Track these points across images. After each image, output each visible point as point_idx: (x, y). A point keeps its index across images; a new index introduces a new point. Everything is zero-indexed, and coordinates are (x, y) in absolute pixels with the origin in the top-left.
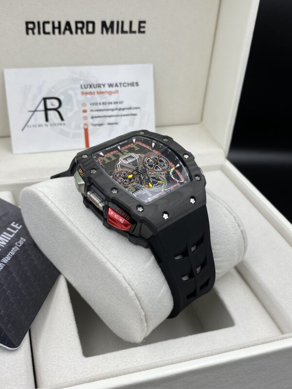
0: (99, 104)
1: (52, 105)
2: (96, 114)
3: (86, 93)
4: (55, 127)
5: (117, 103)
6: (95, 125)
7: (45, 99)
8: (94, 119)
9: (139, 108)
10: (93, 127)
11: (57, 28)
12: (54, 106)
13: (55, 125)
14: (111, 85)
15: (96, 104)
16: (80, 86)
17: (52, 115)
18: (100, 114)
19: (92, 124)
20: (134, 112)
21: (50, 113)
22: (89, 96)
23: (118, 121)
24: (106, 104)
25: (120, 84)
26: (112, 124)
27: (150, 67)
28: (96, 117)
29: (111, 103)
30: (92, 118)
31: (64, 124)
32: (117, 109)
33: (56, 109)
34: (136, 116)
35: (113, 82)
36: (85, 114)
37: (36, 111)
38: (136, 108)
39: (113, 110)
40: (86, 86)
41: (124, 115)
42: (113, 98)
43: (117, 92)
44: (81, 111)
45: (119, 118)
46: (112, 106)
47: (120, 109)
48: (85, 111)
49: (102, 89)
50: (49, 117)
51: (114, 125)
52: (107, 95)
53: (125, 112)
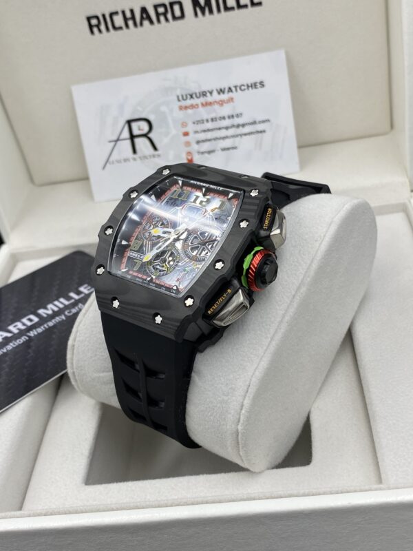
0: (205, 122)
1: (140, 129)
2: (202, 136)
3: (186, 108)
4: (147, 160)
5: (233, 116)
6: (203, 153)
7: (129, 122)
8: (201, 144)
9: (268, 121)
10: (201, 156)
11: (130, 19)
12: (142, 130)
13: (145, 157)
14: (221, 91)
15: (202, 122)
16: (176, 98)
17: (141, 143)
18: (209, 135)
19: (199, 152)
20: (260, 127)
21: (137, 141)
22: (190, 111)
23: (236, 144)
24: (216, 121)
25: (236, 87)
26: (228, 149)
27: (281, 55)
28: (203, 141)
29: (224, 118)
30: (198, 142)
31: (159, 156)
32: (233, 126)
33: (145, 135)
34: (264, 134)
35: (225, 85)
36: (186, 138)
37: (118, 140)
38: (263, 122)
39: (227, 128)
40: (185, 97)
41: (245, 135)
42: (226, 110)
43: (231, 100)
44: (181, 134)
45: (238, 139)
46: (227, 123)
47: (238, 126)
48: (186, 134)
49: (209, 99)
50: (137, 147)
51: (231, 151)
52: (216, 107)
53: (247, 129)
